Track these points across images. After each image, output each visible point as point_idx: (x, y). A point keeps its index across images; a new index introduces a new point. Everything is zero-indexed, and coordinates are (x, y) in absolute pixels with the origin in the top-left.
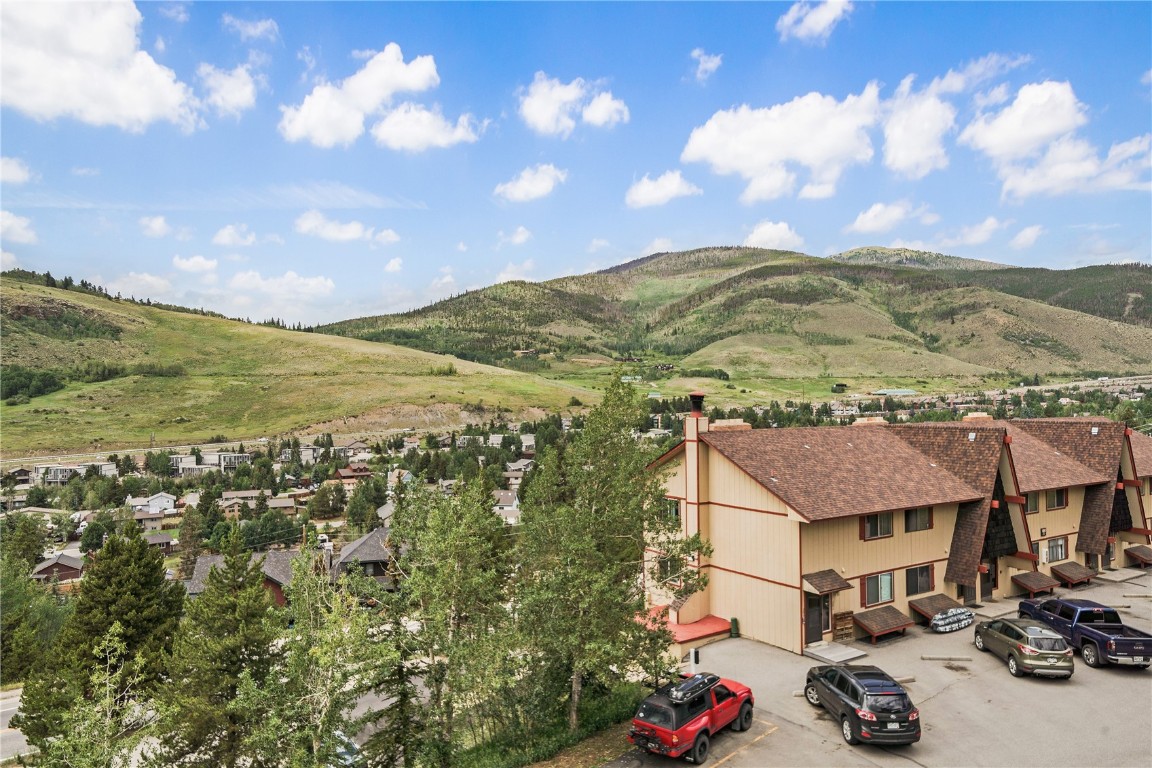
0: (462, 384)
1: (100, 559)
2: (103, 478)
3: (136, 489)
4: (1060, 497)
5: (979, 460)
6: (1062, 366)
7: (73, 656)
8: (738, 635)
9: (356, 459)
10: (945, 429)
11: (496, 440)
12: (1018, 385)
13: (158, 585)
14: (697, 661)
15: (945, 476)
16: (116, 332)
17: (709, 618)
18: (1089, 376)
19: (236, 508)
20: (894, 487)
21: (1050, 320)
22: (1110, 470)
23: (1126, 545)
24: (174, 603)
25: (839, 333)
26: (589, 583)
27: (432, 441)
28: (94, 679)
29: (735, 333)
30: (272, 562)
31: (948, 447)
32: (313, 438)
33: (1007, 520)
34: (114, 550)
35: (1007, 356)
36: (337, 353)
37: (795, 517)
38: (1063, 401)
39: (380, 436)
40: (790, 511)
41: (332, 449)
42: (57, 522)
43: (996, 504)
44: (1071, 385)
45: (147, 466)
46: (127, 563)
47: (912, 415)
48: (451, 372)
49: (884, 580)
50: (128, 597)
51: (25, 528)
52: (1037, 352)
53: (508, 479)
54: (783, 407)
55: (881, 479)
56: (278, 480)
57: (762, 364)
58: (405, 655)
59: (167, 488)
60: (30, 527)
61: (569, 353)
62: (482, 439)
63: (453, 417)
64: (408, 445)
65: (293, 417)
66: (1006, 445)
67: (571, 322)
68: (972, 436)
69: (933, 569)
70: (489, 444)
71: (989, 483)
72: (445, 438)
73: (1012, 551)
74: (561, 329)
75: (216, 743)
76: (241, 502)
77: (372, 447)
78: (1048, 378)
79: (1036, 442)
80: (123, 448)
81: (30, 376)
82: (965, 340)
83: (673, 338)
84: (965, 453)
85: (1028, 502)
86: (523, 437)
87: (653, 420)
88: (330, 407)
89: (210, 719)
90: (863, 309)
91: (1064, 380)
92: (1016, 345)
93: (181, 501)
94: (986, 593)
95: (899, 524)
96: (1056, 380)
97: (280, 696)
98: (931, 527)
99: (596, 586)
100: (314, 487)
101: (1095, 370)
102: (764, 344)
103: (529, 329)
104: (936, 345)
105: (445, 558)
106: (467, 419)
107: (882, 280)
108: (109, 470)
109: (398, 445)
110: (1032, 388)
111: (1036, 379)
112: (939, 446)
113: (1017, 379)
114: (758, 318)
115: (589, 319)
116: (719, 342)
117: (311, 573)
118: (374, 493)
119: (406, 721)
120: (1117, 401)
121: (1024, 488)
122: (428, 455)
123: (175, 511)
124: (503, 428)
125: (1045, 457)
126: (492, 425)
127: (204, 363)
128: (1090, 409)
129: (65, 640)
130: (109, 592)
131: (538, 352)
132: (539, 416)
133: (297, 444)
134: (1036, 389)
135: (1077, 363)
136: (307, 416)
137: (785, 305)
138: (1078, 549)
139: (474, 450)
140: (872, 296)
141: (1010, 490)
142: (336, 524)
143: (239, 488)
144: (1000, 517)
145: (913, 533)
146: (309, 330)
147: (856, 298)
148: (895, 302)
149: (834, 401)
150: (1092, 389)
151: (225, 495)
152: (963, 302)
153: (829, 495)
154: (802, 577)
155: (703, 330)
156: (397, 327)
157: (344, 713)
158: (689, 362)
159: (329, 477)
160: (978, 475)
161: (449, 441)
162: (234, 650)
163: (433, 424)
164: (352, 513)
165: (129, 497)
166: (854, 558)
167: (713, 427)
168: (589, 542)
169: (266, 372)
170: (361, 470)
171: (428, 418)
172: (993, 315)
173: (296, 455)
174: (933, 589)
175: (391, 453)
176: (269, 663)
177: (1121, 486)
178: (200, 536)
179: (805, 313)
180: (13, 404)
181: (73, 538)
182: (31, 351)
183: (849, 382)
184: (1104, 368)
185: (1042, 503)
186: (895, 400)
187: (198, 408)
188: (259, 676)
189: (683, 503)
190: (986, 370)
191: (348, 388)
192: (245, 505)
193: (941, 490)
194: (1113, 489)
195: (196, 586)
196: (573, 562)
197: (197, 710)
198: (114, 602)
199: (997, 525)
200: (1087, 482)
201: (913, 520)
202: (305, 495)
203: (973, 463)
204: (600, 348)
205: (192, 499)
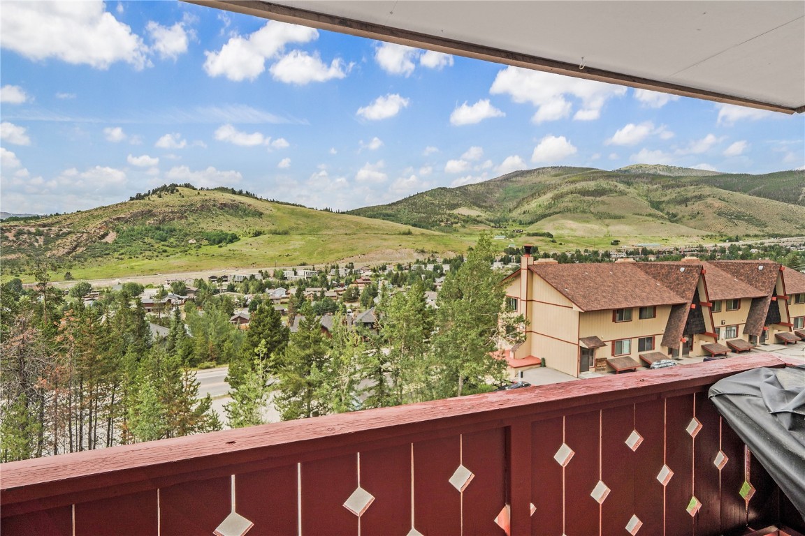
0: (414, 239)
1: (256, 315)
2: (256, 280)
3: (269, 286)
4: (735, 304)
5: (686, 283)
6: (754, 230)
7: (247, 354)
8: (545, 366)
9: (364, 275)
10: (667, 266)
11: (430, 267)
12: (725, 241)
13: (279, 327)
14: (522, 377)
15: (665, 291)
16: (260, 215)
17: (530, 357)
18: (772, 237)
19: (312, 295)
20: (634, 296)
21: (749, 204)
22: (769, 290)
23: (776, 332)
24: (285, 334)
25: (617, 212)
26: (467, 335)
27: (400, 267)
28: (255, 362)
29: (557, 213)
30: (326, 320)
31: (667, 275)
32: (345, 264)
33: (701, 315)
34: (261, 311)
35: (720, 224)
36: (357, 224)
37: (577, 309)
38: (753, 251)
39: (374, 264)
40: (574, 306)
41: (353, 270)
42: (239, 299)
43: (694, 306)
44: (759, 242)
45: (274, 276)
46: (267, 317)
47: (657, 258)
48: (409, 233)
49: (626, 343)
50: (267, 332)
51: (227, 301)
52: (739, 222)
53: (436, 286)
54: (582, 253)
55: (627, 291)
56: (329, 283)
57: (572, 229)
58: (382, 363)
59: (282, 285)
60: (228, 301)
61: (468, 224)
62: (423, 266)
63: (410, 255)
64: (389, 268)
65: (336, 254)
66: (702, 275)
67: (470, 207)
68: (682, 269)
69: (654, 339)
70: (427, 269)
71: (691, 295)
72: (406, 265)
73: (703, 332)
74: (464, 211)
75: (303, 394)
76: (314, 293)
77: (372, 269)
78: (745, 237)
79: (724, 273)
80: (264, 267)
81: (227, 235)
82: (693, 216)
83: (523, 216)
84: (678, 279)
85: (714, 306)
86: (443, 266)
87: (510, 258)
88: (352, 250)
89: (300, 383)
90: (632, 199)
91: (755, 239)
92: (725, 219)
93: (289, 292)
94: (686, 353)
95: (636, 315)
96: (750, 239)
97: (329, 376)
98: (655, 317)
99: (469, 337)
100: (346, 287)
101: (776, 233)
102: (574, 219)
103: (448, 212)
104: (675, 219)
105: (399, 320)
106: (417, 256)
107: (644, 183)
108: (259, 277)
109: (384, 268)
110: (733, 243)
111: (737, 238)
112: (663, 275)
113: (724, 238)
114: (571, 205)
115: (479, 206)
116: (548, 218)
117: (341, 324)
118: (372, 291)
119: (382, 392)
120: (788, 251)
121: (711, 298)
122: (398, 273)
123: (286, 296)
124: (434, 261)
125: (728, 282)
126: (429, 260)
127: (297, 229)
128: (770, 256)
129: (244, 347)
130: (260, 329)
131: (452, 223)
132: (452, 255)
133: (338, 267)
134: (737, 244)
135: (765, 229)
136: (342, 254)
137: (586, 197)
138: (744, 333)
139: (420, 272)
140: (637, 191)
141: (703, 299)
142: (355, 305)
143: (313, 286)
144: (696, 313)
145: (644, 320)
146: (343, 213)
147: (628, 193)
148: (651, 195)
149: (612, 250)
150: (772, 244)
151: (307, 289)
152: (694, 194)
153: (596, 299)
154: (579, 339)
155: (540, 211)
156: (384, 211)
157: (355, 386)
158: (532, 229)
159: (352, 283)
160: (684, 291)
161: (408, 267)
162: (309, 356)
163: (400, 258)
164: (363, 300)
165: (267, 289)
166: (608, 331)
167: (536, 262)
168: (468, 317)
169: (325, 233)
170: (366, 280)
171: (398, 255)
172: (711, 202)
173: (338, 272)
174: (654, 349)
175: (381, 272)
176: (324, 362)
177: (775, 299)
178: (297, 307)
179: (598, 202)
180: (221, 247)
181: (245, 306)
182: (227, 223)
183: (621, 240)
184: (782, 232)
185: (724, 307)
186: (648, 249)
187: (295, 250)
188: (320, 367)
189: (519, 300)
190: (705, 233)
191: (361, 241)
192: (315, 294)
193: (662, 298)
194: (769, 300)
195: (295, 329)
196: (460, 325)
197: (295, 379)
198: (262, 333)
199: (694, 317)
200: (753, 296)
201: (644, 313)
202: (341, 291)
203: (682, 284)
204: (484, 221)
205: (293, 291)
